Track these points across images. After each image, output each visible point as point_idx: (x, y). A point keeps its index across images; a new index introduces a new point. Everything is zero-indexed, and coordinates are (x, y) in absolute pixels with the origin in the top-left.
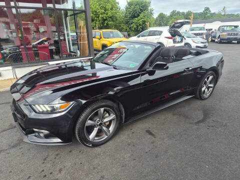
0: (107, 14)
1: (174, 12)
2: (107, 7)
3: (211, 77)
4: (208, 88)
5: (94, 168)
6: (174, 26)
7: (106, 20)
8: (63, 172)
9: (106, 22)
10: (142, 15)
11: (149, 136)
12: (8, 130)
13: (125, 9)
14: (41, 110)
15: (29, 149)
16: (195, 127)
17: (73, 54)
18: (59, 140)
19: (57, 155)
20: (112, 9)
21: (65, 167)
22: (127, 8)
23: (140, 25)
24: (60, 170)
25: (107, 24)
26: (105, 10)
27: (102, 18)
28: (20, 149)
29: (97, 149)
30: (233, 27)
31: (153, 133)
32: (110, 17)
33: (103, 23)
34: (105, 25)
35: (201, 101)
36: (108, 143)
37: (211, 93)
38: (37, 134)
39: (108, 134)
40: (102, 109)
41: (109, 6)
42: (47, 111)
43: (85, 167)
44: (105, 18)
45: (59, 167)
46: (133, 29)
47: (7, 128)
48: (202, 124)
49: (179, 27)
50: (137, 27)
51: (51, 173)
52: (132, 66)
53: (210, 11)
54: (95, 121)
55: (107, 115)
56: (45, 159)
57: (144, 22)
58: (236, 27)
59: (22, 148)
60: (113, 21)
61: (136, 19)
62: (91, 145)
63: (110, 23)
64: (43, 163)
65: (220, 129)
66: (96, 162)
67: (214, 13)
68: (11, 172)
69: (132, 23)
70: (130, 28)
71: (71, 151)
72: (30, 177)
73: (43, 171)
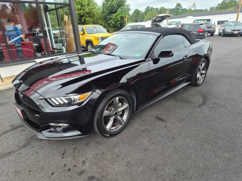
0: (84, 10)
1: (148, 8)
2: (84, 3)
3: (203, 64)
4: (202, 74)
5: (118, 156)
6: (155, 21)
7: (83, 16)
8: (87, 164)
9: (83, 18)
10: (119, 11)
11: (160, 122)
12: (10, 131)
13: (101, 5)
14: (57, 103)
15: (42, 147)
16: (199, 110)
17: (57, 51)
18: (79, 133)
19: (75, 149)
20: (88, 5)
21: (87, 159)
22: (104, 4)
23: (118, 21)
24: (84, 162)
25: (85, 20)
26: (82, 6)
27: (80, 14)
28: (32, 148)
29: (114, 139)
30: (206, 21)
31: (163, 118)
32: (88, 13)
33: (80, 20)
34: (83, 21)
35: (196, 87)
36: (123, 132)
37: (204, 79)
38: (52, 129)
39: (123, 123)
40: (117, 98)
41: (85, 2)
42: (65, 103)
43: (109, 157)
44: (82, 14)
45: (81, 159)
46: (112, 25)
47: (8, 129)
48: (203, 106)
49: (160, 21)
50: (116, 23)
51: (75, 166)
52: (138, 55)
53: (181, 7)
54: (111, 111)
55: (120, 104)
56: (63, 154)
57: (122, 18)
58: (209, 20)
59: (34, 147)
60: (90, 17)
61: (114, 14)
62: (108, 136)
63: (87, 19)
64: (63, 158)
65: (220, 109)
66: (117, 150)
67: (185, 9)
68: (30, 171)
69: (110, 19)
70: (109, 24)
71: (88, 144)
72: (53, 173)
73: (65, 165)
